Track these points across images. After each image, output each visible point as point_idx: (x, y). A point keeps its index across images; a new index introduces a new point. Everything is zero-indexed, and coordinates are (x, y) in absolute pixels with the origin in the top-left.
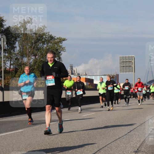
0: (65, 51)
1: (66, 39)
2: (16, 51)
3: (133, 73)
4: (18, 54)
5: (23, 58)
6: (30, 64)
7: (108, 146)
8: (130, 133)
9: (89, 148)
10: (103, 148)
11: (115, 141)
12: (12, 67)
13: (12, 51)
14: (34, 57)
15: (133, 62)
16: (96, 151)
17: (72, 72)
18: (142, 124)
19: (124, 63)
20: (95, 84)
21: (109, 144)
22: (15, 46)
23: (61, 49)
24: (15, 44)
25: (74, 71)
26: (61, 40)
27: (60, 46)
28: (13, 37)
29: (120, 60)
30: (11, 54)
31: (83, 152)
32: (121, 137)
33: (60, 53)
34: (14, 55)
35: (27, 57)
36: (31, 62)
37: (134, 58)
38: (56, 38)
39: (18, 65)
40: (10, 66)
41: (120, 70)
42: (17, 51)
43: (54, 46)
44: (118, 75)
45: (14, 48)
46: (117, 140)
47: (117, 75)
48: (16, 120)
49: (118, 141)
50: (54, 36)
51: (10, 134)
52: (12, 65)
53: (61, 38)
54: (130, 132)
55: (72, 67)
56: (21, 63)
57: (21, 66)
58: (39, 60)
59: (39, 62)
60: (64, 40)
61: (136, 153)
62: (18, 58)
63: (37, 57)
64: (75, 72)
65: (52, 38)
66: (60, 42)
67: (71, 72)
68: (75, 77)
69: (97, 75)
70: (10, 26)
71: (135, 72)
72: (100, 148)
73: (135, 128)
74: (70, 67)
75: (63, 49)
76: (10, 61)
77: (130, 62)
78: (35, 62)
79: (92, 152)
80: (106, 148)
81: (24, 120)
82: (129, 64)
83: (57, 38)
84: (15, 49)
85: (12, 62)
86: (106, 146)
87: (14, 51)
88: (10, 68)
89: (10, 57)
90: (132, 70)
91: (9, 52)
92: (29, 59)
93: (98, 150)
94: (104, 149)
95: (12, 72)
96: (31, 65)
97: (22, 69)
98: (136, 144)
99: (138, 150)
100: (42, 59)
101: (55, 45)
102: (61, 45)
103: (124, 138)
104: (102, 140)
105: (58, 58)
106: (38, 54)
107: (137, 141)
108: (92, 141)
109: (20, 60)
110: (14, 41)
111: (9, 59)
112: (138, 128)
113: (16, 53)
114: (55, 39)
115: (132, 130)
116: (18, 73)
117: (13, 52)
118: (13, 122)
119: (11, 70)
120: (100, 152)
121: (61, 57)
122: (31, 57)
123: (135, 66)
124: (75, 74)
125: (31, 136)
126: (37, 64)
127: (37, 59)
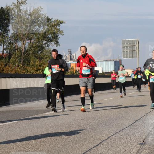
0: (63, 35)
1: (64, 21)
2: (9, 35)
3: (138, 58)
4: (11, 37)
5: (17, 42)
6: (25, 48)
7: (111, 138)
8: (134, 124)
9: (90, 140)
10: (105, 140)
11: (118, 132)
12: (5, 52)
13: (5, 34)
14: (29, 41)
15: (137, 46)
16: (98, 144)
17: (71, 57)
18: (148, 114)
19: (127, 47)
20: (96, 70)
21: (112, 135)
22: (8, 29)
23: (59, 33)
24: (8, 26)
25: (73, 56)
26: (59, 22)
27: (57, 30)
28: (6, 19)
29: (123, 44)
30: (4, 38)
31: (84, 145)
32: (124, 128)
33: (57, 36)
34: (7, 39)
35: (21, 41)
36: (26, 47)
37: (138, 42)
38: (53, 20)
39: (12, 50)
40: (3, 51)
41: (123, 55)
42: (11, 35)
43: (51, 29)
44: (121, 60)
45: (7, 31)
46: (121, 131)
47: (119, 60)
48: (10, 110)
49: (122, 133)
50: (50, 19)
51: (4, 125)
52: (5, 50)
53: (59, 21)
54: (135, 122)
55: (71, 52)
56: (15, 47)
57: (15, 50)
58: (35, 44)
59: (35, 47)
60: (62, 22)
61: (142, 145)
62: (12, 42)
63: (32, 41)
64: (74, 58)
65: (48, 20)
66: (58, 24)
67: (69, 57)
68: (74, 63)
69: (98, 61)
70: (2, 7)
71: (139, 57)
72: (103, 140)
73: (140, 118)
74: (69, 51)
75: (61, 32)
76: (3, 46)
77: (133, 47)
78: (31, 46)
79: (93, 144)
80: (109, 140)
81: (19, 110)
82: (133, 48)
83: (55, 21)
84: (9, 32)
85: (5, 47)
86: (108, 138)
87: (7, 34)
88: (3, 53)
89: (3, 41)
90: (137, 55)
91: (2, 36)
92: (24, 44)
93: (101, 143)
94: (107, 141)
95: (5, 58)
96: (26, 50)
97: (16, 55)
98: (141, 136)
99: (143, 141)
100: (38, 43)
101: (53, 28)
102: (58, 27)
103: (128, 129)
104: (104, 131)
105: (55, 42)
106: (33, 38)
107: (143, 132)
108: (94, 132)
109: (14, 45)
110: (7, 24)
111: (2, 43)
112: (143, 118)
113: (9, 36)
114: (52, 22)
115: (137, 121)
116: (12, 58)
117: (6, 36)
118: (7, 111)
119: (4, 55)
120: (102, 145)
121: (58, 41)
122: (26, 41)
123: (139, 51)
124: (74, 60)
125: (27, 127)
126: (33, 48)
127: (33, 44)
